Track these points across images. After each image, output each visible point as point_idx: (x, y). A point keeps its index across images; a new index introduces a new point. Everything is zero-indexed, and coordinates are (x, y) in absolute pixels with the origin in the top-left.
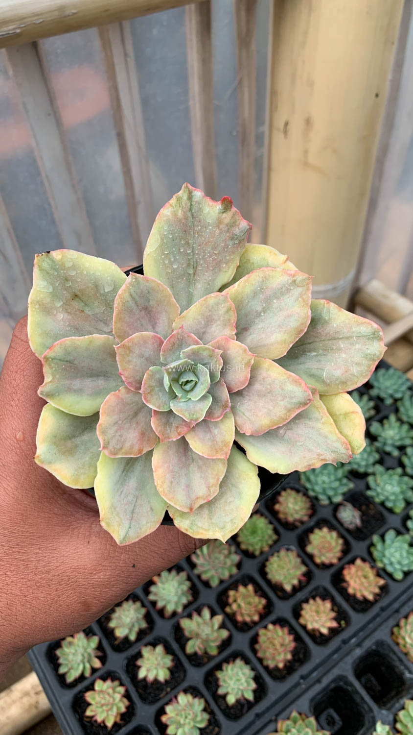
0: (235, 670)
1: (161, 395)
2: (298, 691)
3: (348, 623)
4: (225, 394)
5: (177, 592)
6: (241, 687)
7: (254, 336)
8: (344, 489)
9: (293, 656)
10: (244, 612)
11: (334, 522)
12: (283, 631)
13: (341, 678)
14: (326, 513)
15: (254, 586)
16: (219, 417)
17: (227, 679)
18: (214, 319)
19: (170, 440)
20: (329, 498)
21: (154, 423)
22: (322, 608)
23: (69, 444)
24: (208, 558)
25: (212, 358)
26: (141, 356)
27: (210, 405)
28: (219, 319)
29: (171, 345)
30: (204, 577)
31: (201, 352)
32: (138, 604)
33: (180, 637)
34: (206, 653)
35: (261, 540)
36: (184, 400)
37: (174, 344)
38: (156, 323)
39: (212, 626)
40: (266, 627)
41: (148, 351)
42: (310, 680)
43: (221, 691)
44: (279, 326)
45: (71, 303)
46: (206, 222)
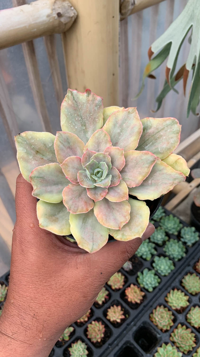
18: (100, 142)
28: (103, 141)
41: (76, 165)
44: (130, 134)
45: (36, 156)
46: (82, 102)
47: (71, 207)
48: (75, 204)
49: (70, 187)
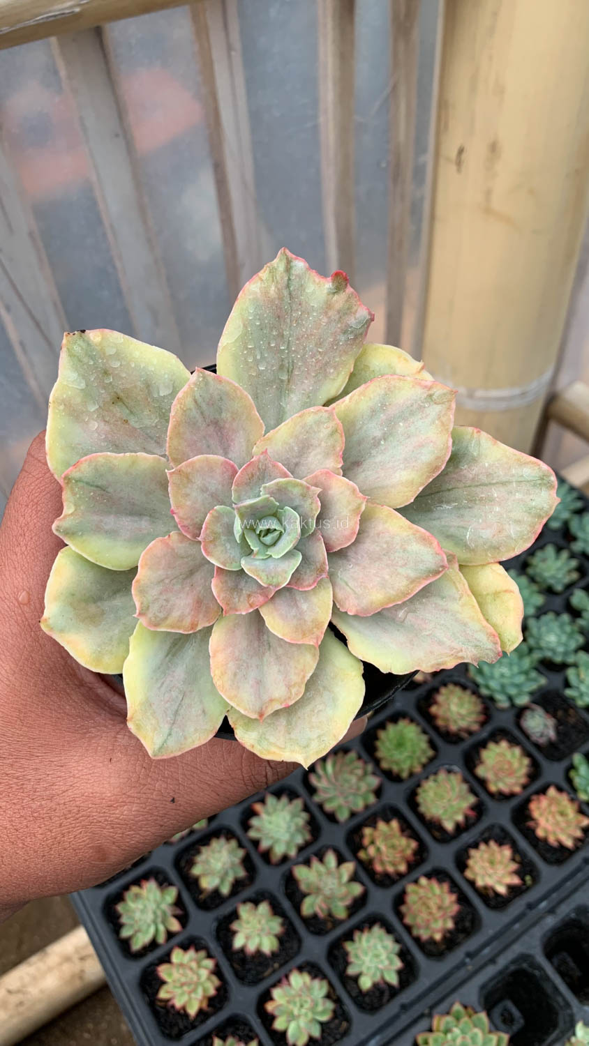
0: (373, 941)
1: (229, 547)
2: (462, 974)
3: (535, 880)
4: (321, 553)
5: (289, 828)
6: (381, 966)
7: (370, 473)
8: (533, 686)
9: (456, 923)
10: (385, 859)
11: (517, 733)
12: (441, 888)
13: (524, 957)
14: (506, 721)
15: (399, 822)
16: (310, 586)
17: (360, 953)
18: (312, 445)
19: (238, 613)
20: (510, 699)
21: (215, 586)
22: (498, 857)
23: (93, 609)
24: (333, 780)
25: (305, 498)
26: (204, 490)
27: (298, 565)
28: (320, 445)
29: (247, 477)
30: (329, 807)
31: (290, 489)
32: (234, 843)
33: (294, 892)
34: (330, 915)
35: (410, 757)
36: (261, 557)
37: (253, 476)
38: (229, 446)
39: (340, 877)
40: (416, 882)
41: (215, 484)
42: (479, 960)
43: (351, 971)
44: (406, 459)
45: (111, 408)
46: (309, 305)
47: (149, 606)
48: (165, 597)
49: (170, 543)
